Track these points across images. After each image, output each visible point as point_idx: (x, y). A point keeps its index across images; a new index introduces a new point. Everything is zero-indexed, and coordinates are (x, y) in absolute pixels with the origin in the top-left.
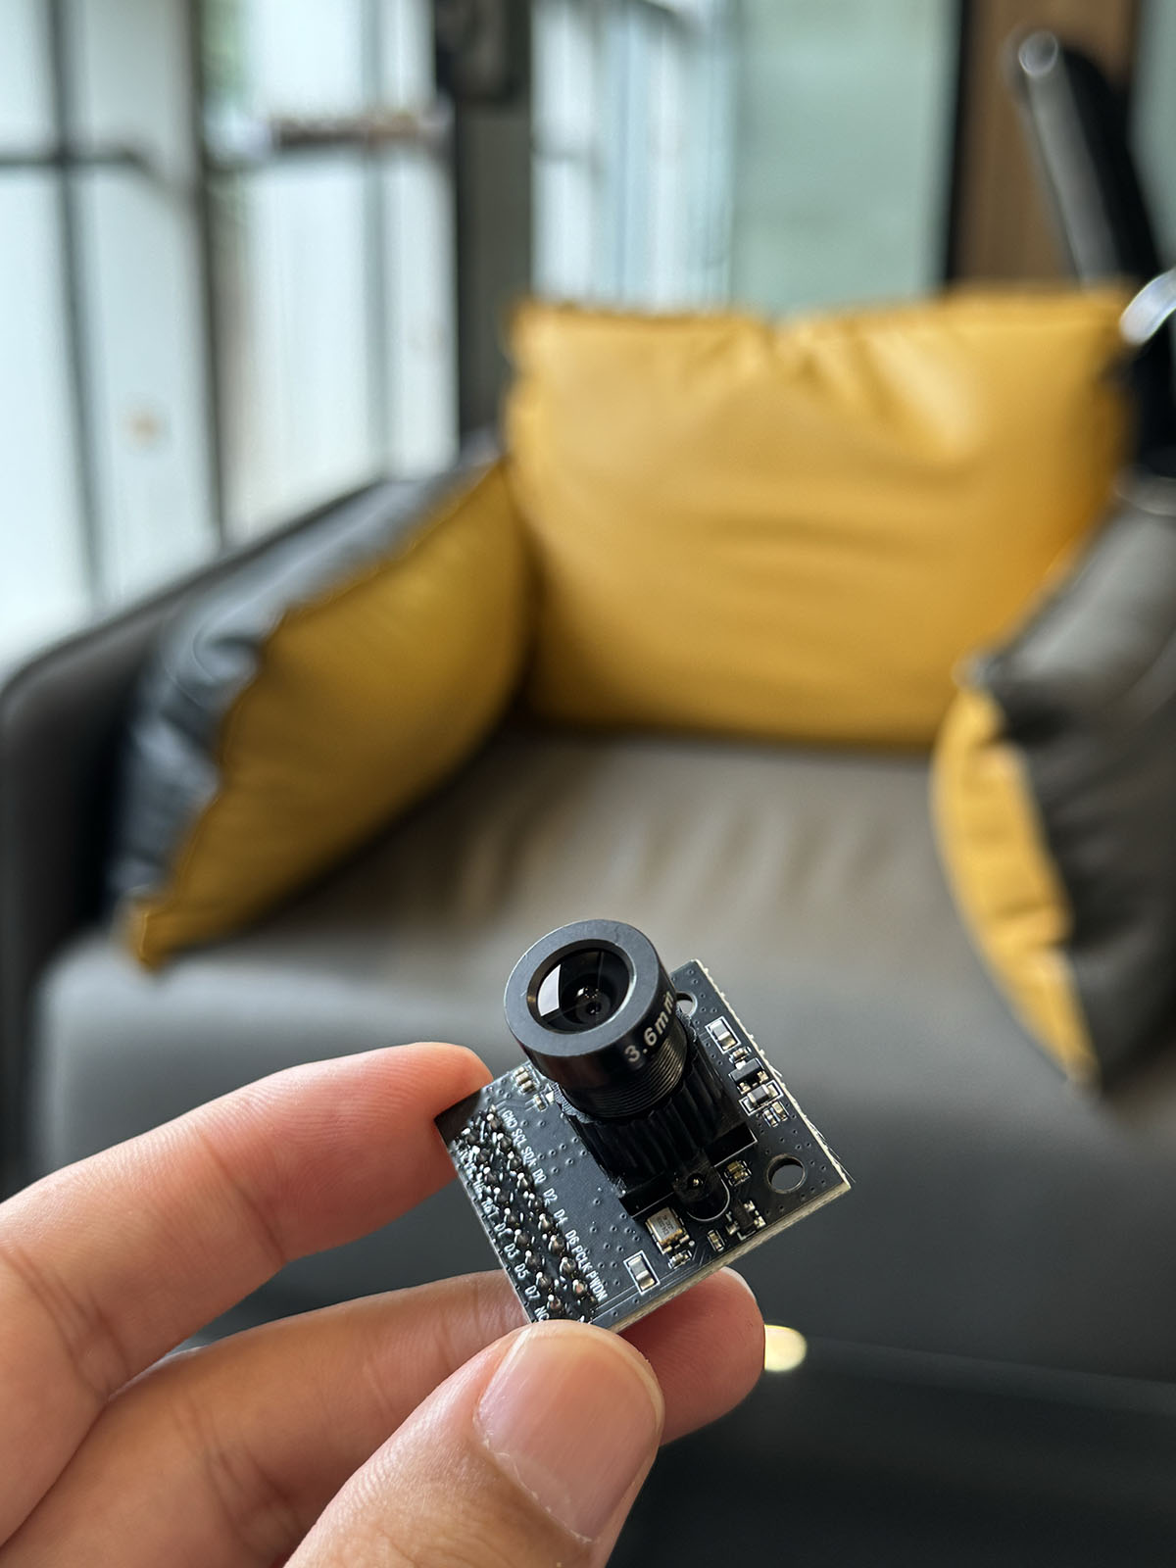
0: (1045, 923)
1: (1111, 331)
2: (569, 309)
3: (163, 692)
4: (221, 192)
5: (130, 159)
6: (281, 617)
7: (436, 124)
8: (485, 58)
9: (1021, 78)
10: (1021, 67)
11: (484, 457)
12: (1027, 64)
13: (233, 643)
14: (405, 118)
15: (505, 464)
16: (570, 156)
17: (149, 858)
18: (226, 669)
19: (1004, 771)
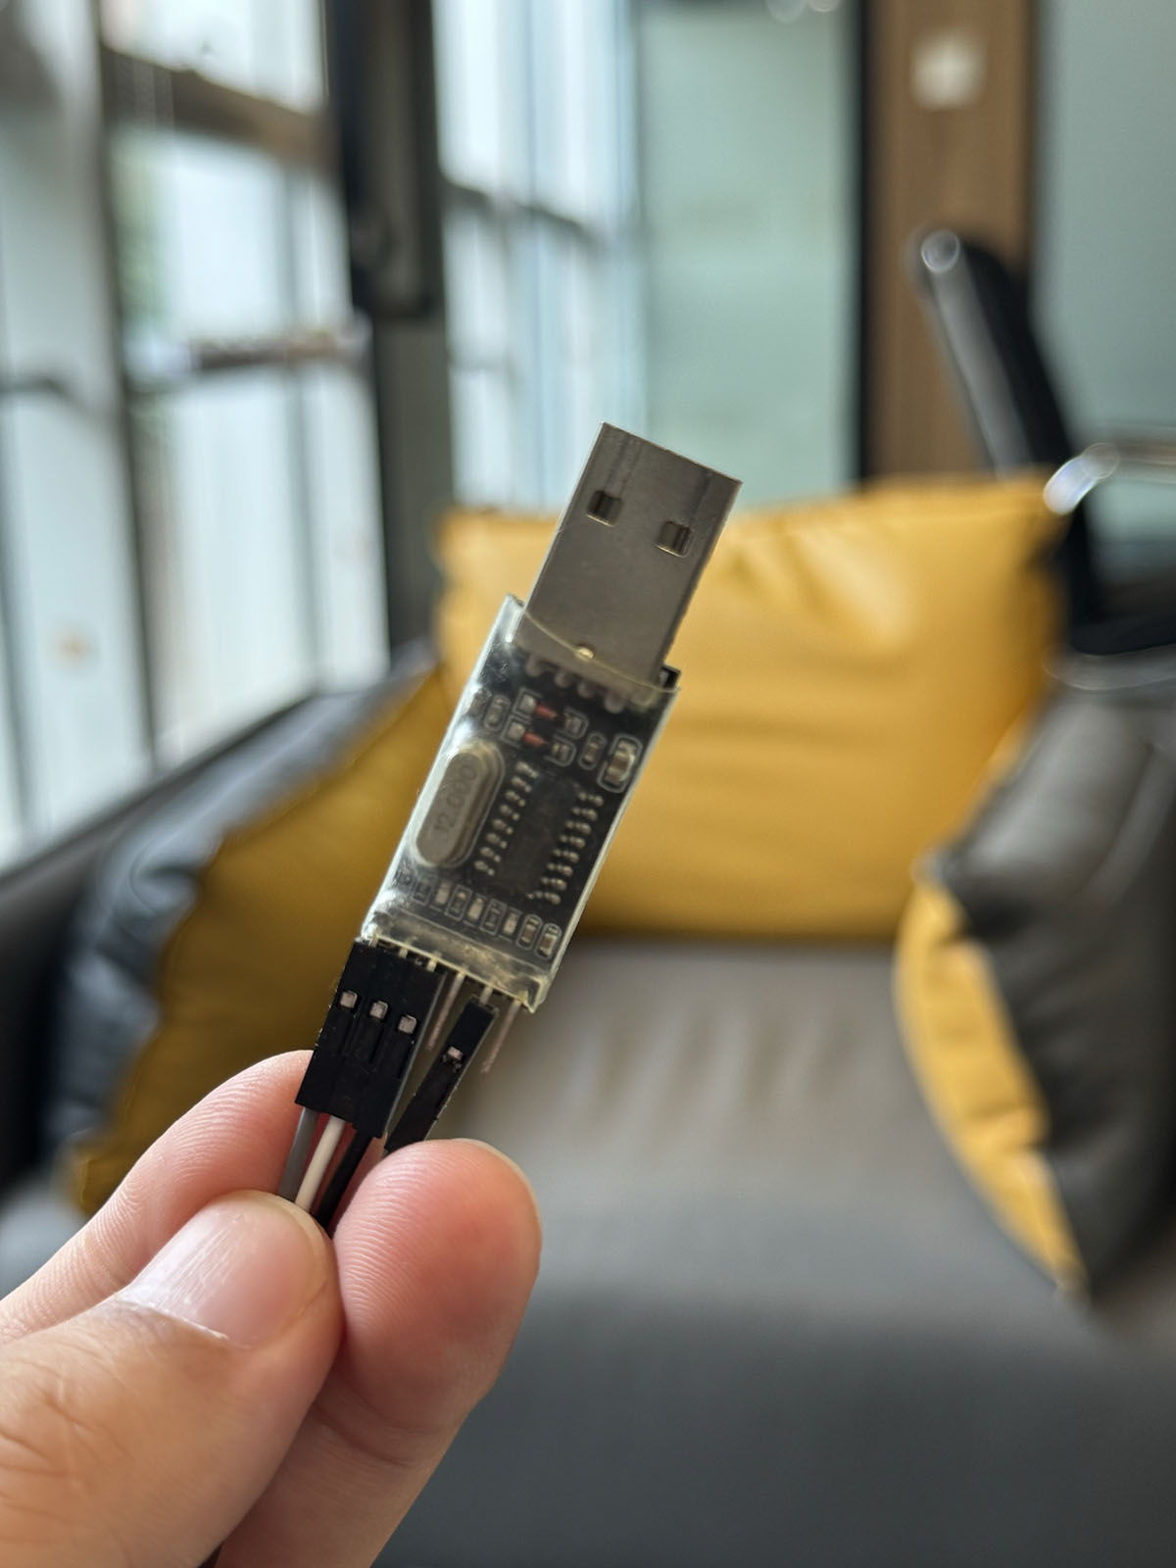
0: (1019, 1124)
2: (490, 513)
3: (99, 924)
4: (144, 414)
5: (50, 386)
6: (220, 843)
7: (354, 340)
8: (400, 278)
10: (923, 263)
11: (419, 666)
12: (930, 260)
13: (170, 872)
14: (323, 336)
15: (439, 673)
16: (486, 366)
17: (88, 1100)
18: (163, 898)
19: (968, 968)
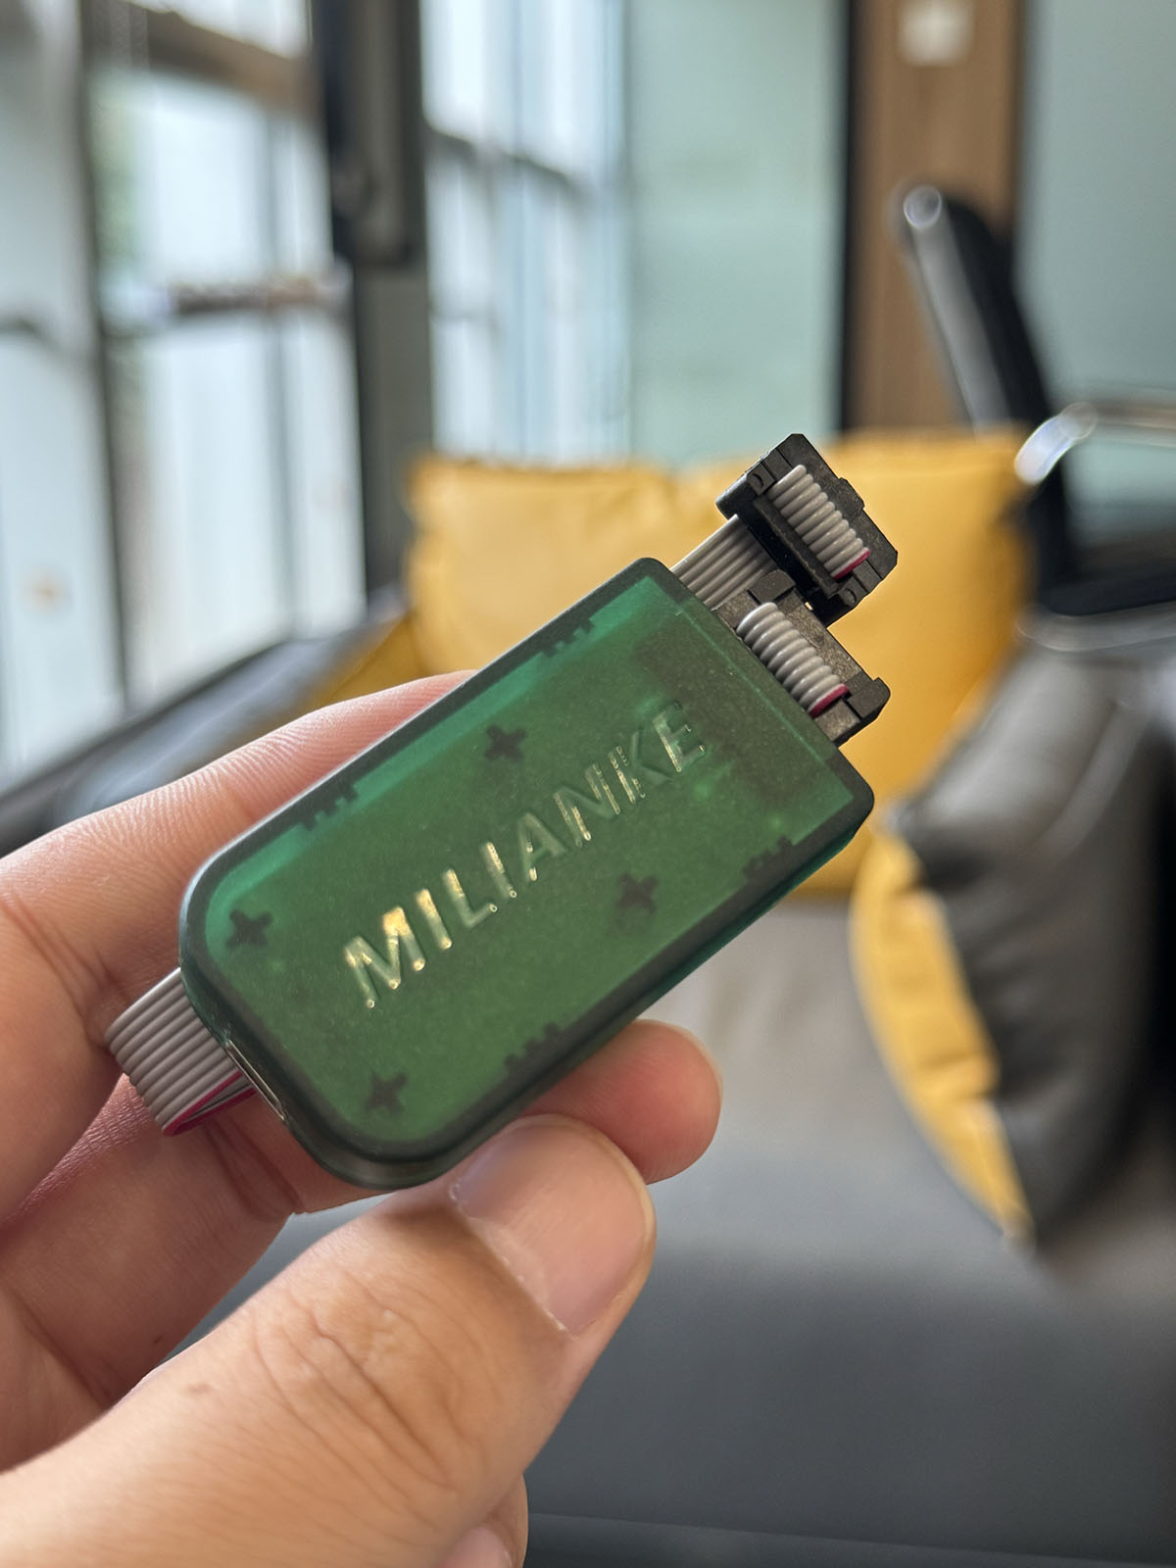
0: (973, 1072)
1: (1007, 474)
2: (471, 464)
4: (120, 357)
5: (26, 328)
7: (334, 287)
8: (382, 224)
9: (908, 232)
10: (905, 219)
11: (390, 614)
12: (913, 216)
14: (304, 283)
15: (409, 620)
16: (469, 316)
19: (924, 917)
